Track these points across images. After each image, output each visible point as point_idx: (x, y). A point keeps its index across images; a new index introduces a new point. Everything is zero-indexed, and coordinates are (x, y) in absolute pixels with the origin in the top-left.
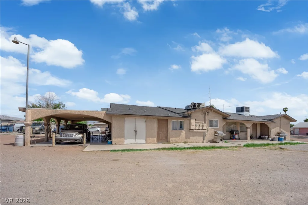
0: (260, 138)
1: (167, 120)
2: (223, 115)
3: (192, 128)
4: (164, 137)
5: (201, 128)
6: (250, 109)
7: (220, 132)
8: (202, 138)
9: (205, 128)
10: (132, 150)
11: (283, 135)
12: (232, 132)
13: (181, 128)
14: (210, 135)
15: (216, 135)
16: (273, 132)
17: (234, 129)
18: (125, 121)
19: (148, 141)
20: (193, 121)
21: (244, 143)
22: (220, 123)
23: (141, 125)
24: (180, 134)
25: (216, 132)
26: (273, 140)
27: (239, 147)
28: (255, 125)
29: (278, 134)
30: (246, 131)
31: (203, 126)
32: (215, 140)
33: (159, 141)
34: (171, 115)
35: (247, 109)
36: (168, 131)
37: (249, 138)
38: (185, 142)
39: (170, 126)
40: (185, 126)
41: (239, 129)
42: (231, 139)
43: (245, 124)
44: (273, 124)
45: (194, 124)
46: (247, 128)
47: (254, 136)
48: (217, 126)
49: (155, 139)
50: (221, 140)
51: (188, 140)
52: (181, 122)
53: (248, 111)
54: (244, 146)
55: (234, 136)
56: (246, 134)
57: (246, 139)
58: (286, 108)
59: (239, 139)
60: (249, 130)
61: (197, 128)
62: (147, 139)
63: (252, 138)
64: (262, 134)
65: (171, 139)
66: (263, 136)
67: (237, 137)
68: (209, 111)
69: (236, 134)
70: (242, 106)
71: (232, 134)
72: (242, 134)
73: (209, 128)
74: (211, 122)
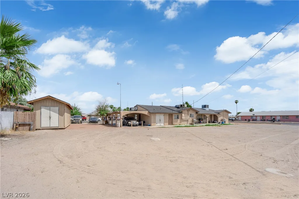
0: (213, 122)
1: (172, 114)
2: (196, 111)
3: (183, 118)
4: (171, 123)
5: (186, 118)
6: (209, 106)
7: (195, 120)
8: (187, 122)
9: (188, 118)
10: (165, 127)
11: (224, 120)
12: (199, 119)
13: (178, 118)
14: (190, 121)
15: (193, 121)
16: (220, 119)
17: (201, 118)
18: (156, 116)
19: (165, 124)
20: (183, 115)
21: (206, 124)
22: (195, 115)
23: (162, 117)
24: (178, 121)
25: (193, 120)
26: (219, 123)
27: (203, 126)
28: (211, 116)
29: (222, 120)
30: (206, 119)
31: (187, 117)
32: (192, 124)
33: (169, 124)
34: (174, 112)
35: (208, 106)
36: (172, 120)
37: (208, 122)
38: (180, 125)
39: (174, 117)
40: (180, 117)
41: (203, 118)
42: (199, 123)
43: (206, 115)
44: (219, 115)
45: (184, 116)
46: (207, 117)
47: (211, 121)
48: (193, 117)
49: (168, 123)
50: (195, 123)
51: (181, 124)
52: (178, 115)
53: (208, 107)
54: (205, 126)
55: (201, 122)
56: (206, 120)
57: (206, 123)
58: (237, 101)
59: (203, 123)
60: (208, 118)
61: (185, 118)
62: (165, 123)
63: (209, 122)
64: (214, 120)
65: (174, 123)
66: (215, 121)
67: (202, 122)
68: (190, 110)
69: (202, 120)
70: (205, 105)
71: (200, 120)
72: (204, 120)
73: (190, 118)
74: (191, 114)
